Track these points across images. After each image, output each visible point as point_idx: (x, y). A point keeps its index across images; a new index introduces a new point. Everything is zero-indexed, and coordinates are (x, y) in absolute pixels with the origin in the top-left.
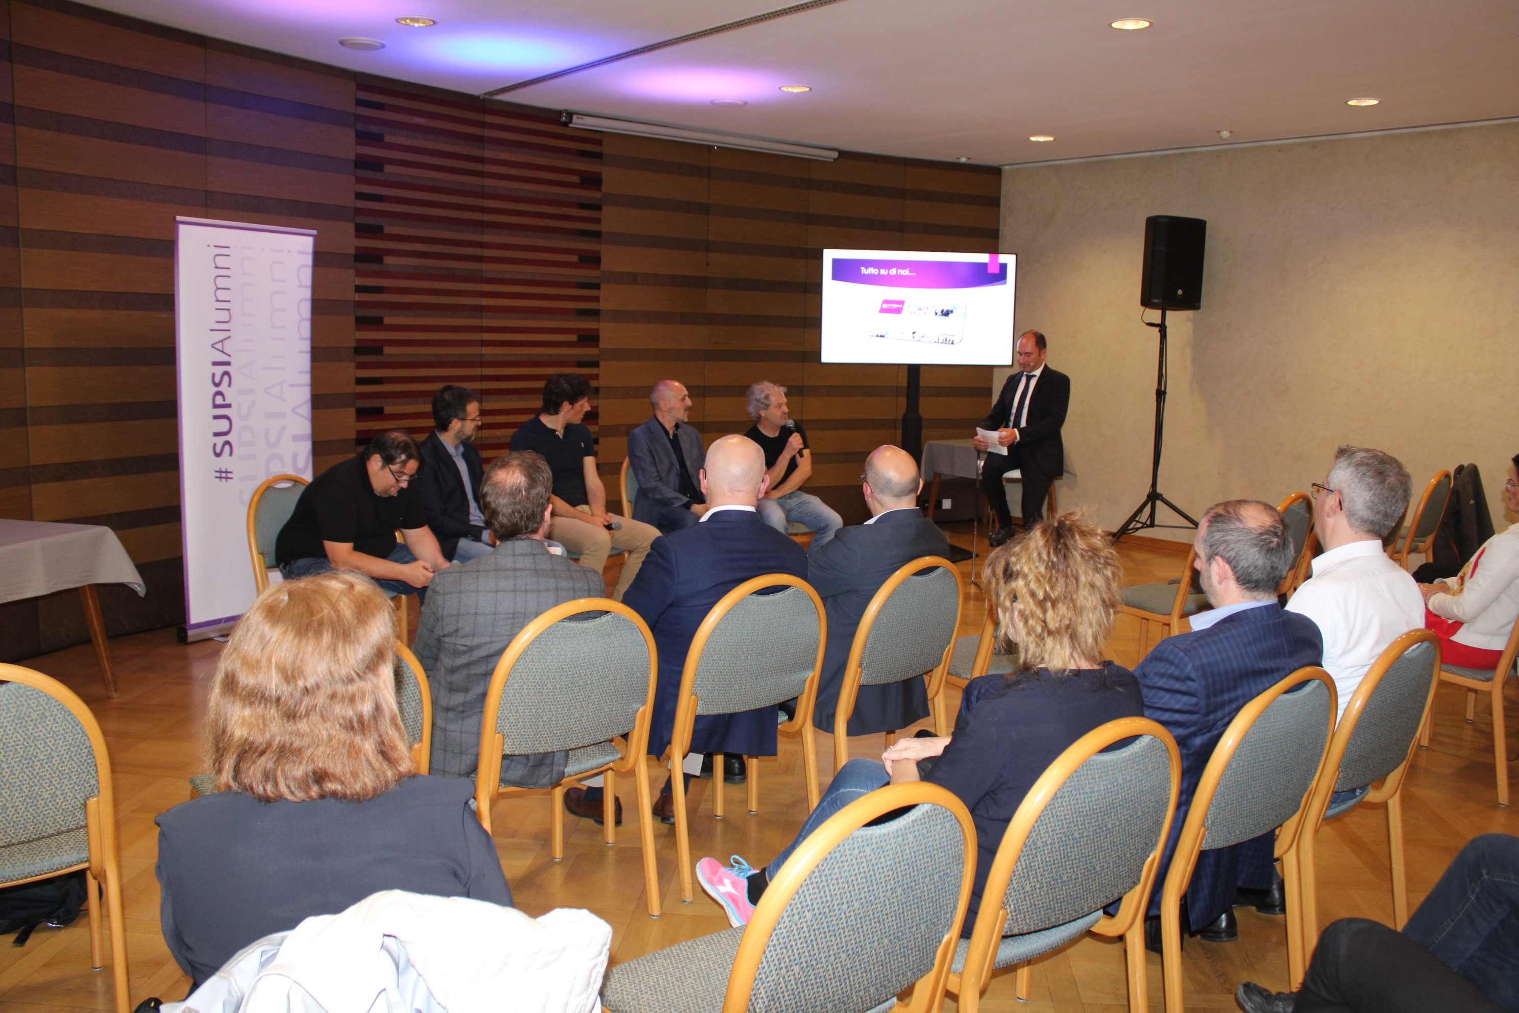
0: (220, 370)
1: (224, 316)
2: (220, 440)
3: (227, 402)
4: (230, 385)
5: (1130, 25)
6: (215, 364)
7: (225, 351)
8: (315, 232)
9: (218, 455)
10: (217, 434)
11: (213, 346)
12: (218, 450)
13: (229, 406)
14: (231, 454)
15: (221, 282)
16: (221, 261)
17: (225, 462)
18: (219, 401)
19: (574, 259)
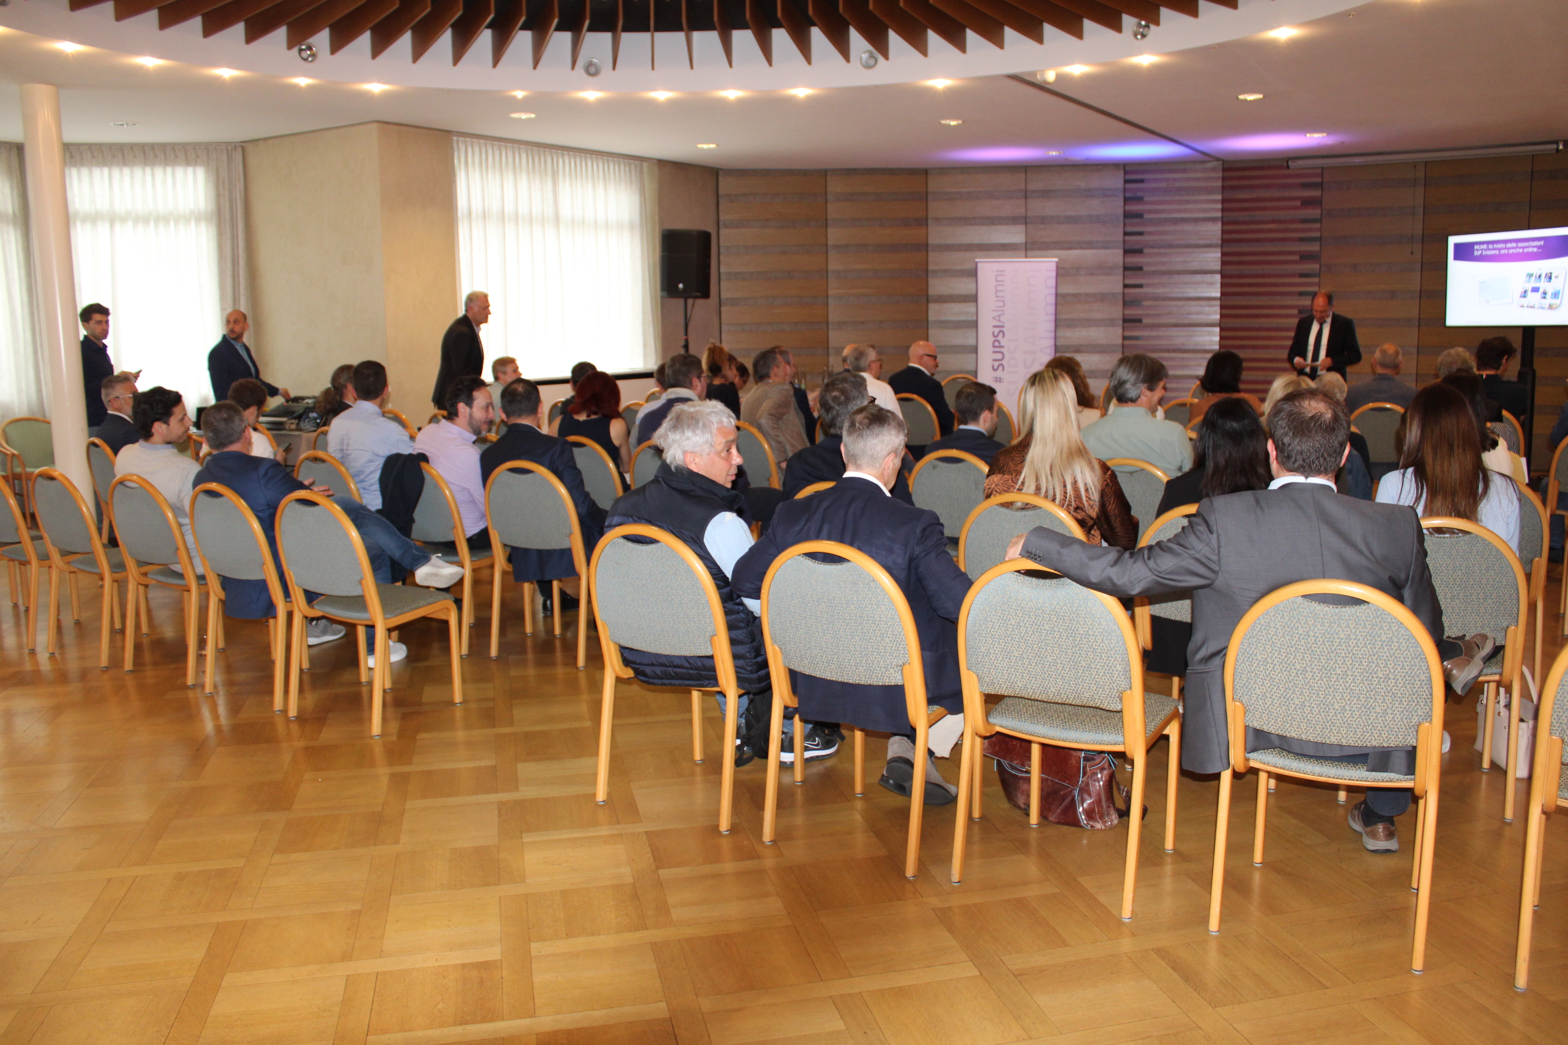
0: (997, 330)
1: (1001, 304)
2: (996, 364)
3: (1002, 344)
4: (1003, 336)
5: (1251, 97)
6: (995, 327)
7: (1002, 320)
8: (1056, 260)
9: (995, 370)
10: (995, 360)
11: (994, 318)
12: (995, 367)
13: (1002, 347)
14: (1003, 370)
15: (999, 288)
16: (999, 278)
17: (999, 373)
18: (996, 344)
19: (1297, 258)
